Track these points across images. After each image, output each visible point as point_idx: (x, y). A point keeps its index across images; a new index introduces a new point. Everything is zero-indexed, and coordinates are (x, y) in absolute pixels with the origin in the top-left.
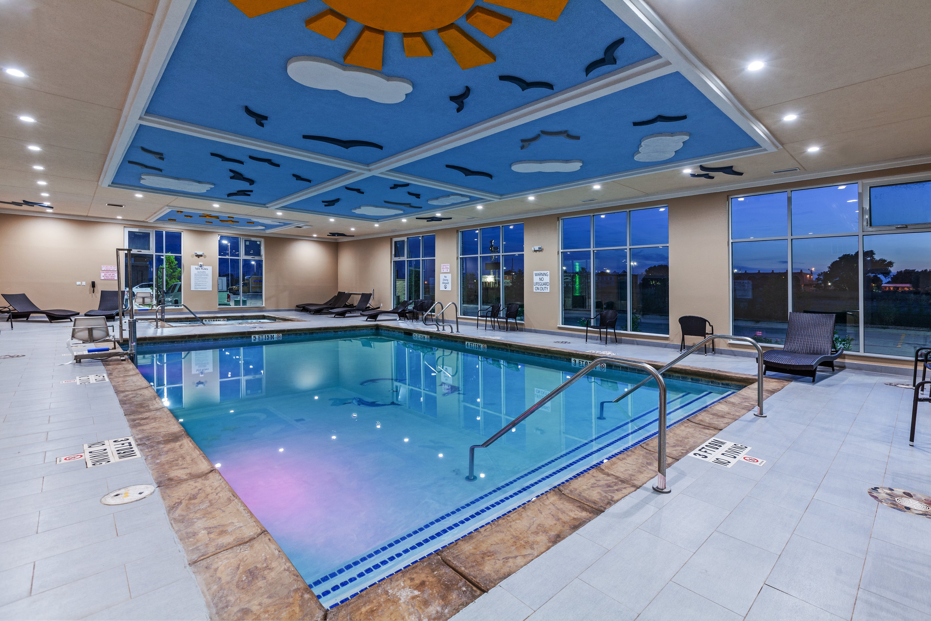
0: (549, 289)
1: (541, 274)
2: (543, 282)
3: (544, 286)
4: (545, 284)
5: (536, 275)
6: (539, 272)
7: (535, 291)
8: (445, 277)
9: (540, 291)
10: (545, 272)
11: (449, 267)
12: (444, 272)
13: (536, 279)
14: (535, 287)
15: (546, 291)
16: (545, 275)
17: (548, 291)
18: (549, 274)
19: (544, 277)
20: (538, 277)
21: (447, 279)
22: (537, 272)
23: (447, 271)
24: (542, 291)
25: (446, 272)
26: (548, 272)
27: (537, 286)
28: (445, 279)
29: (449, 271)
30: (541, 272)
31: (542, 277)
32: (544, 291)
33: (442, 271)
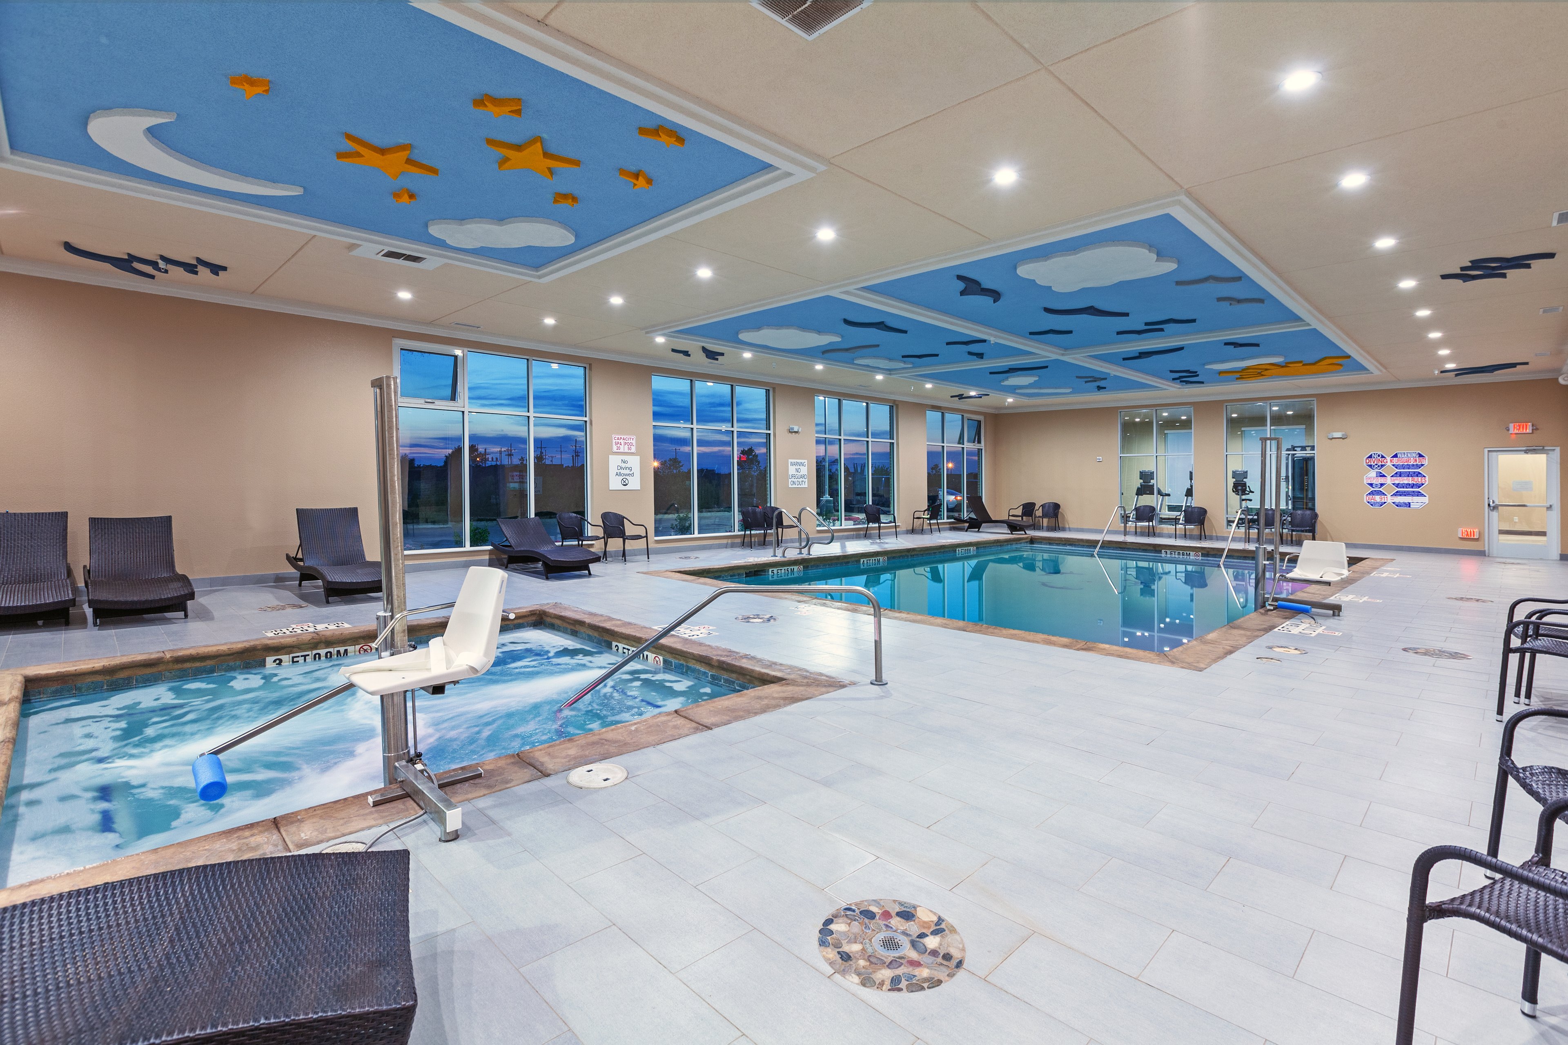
0: (806, 483)
1: (797, 464)
2: (800, 474)
3: (801, 480)
4: (802, 477)
5: (792, 464)
6: (795, 461)
7: (790, 486)
8: (624, 462)
9: (796, 486)
10: (802, 461)
11: (634, 442)
12: (622, 450)
13: (792, 470)
14: (790, 480)
15: (804, 486)
16: (802, 464)
17: (806, 486)
18: (806, 463)
19: (801, 467)
20: (794, 467)
21: (627, 465)
22: (793, 461)
23: (629, 449)
24: (799, 486)
25: (626, 450)
26: (806, 461)
27: (793, 480)
28: (623, 465)
29: (633, 450)
30: (798, 461)
31: (799, 467)
32: (802, 486)
33: (615, 449)
